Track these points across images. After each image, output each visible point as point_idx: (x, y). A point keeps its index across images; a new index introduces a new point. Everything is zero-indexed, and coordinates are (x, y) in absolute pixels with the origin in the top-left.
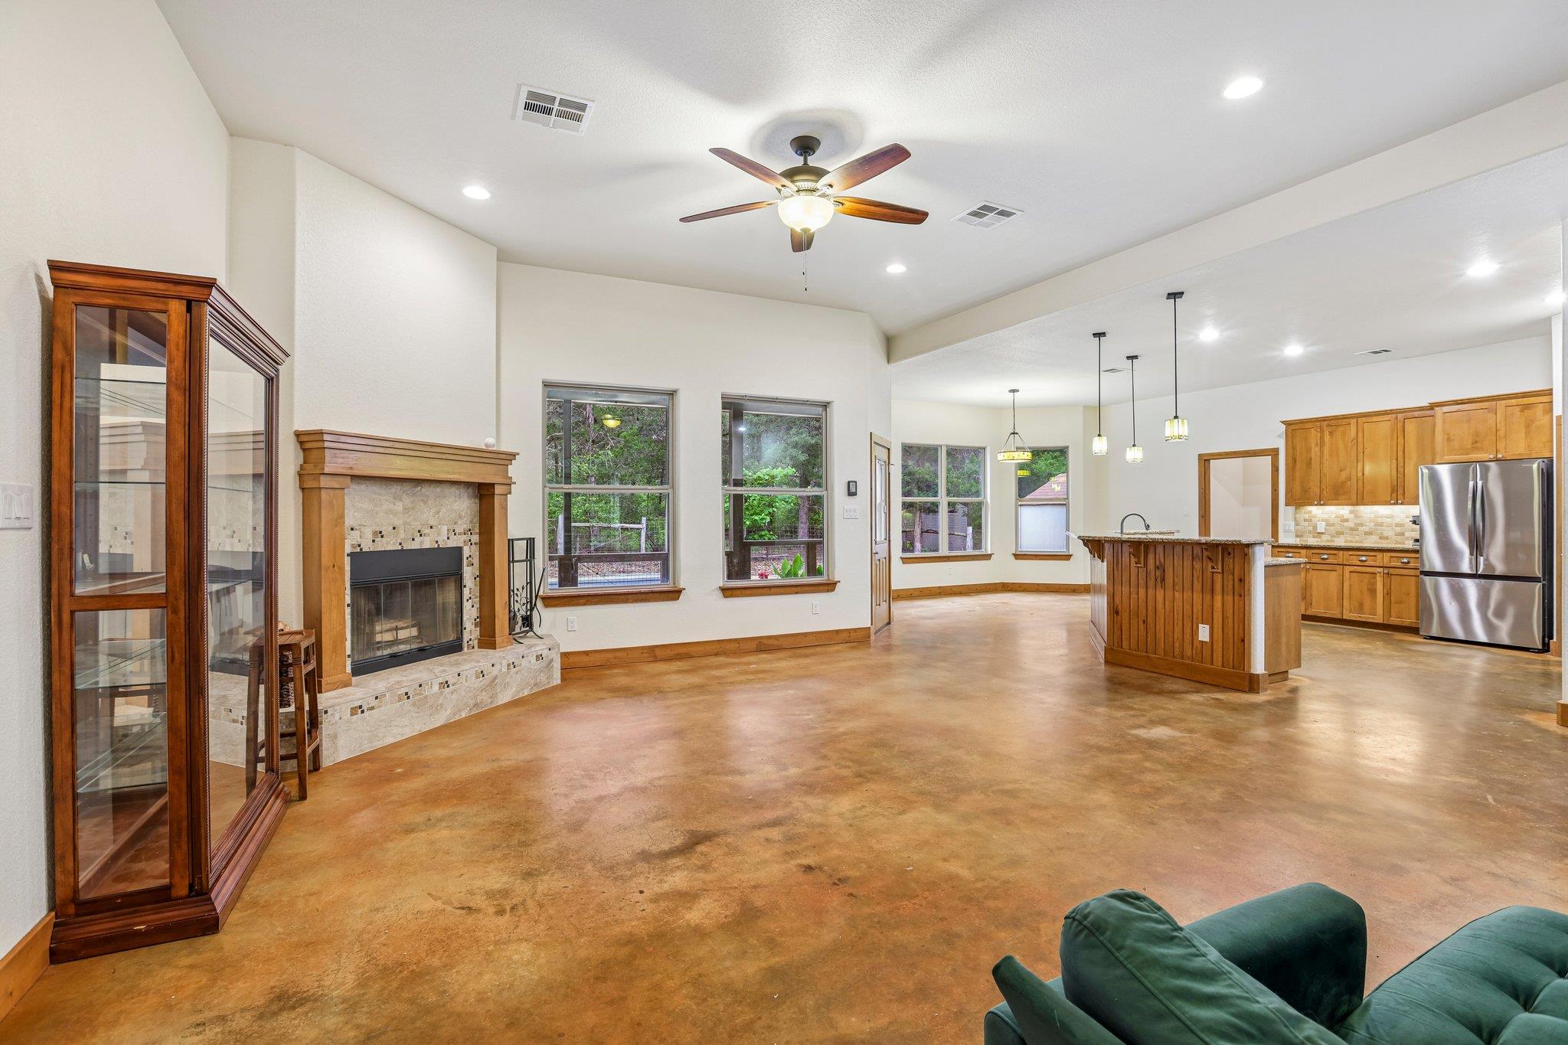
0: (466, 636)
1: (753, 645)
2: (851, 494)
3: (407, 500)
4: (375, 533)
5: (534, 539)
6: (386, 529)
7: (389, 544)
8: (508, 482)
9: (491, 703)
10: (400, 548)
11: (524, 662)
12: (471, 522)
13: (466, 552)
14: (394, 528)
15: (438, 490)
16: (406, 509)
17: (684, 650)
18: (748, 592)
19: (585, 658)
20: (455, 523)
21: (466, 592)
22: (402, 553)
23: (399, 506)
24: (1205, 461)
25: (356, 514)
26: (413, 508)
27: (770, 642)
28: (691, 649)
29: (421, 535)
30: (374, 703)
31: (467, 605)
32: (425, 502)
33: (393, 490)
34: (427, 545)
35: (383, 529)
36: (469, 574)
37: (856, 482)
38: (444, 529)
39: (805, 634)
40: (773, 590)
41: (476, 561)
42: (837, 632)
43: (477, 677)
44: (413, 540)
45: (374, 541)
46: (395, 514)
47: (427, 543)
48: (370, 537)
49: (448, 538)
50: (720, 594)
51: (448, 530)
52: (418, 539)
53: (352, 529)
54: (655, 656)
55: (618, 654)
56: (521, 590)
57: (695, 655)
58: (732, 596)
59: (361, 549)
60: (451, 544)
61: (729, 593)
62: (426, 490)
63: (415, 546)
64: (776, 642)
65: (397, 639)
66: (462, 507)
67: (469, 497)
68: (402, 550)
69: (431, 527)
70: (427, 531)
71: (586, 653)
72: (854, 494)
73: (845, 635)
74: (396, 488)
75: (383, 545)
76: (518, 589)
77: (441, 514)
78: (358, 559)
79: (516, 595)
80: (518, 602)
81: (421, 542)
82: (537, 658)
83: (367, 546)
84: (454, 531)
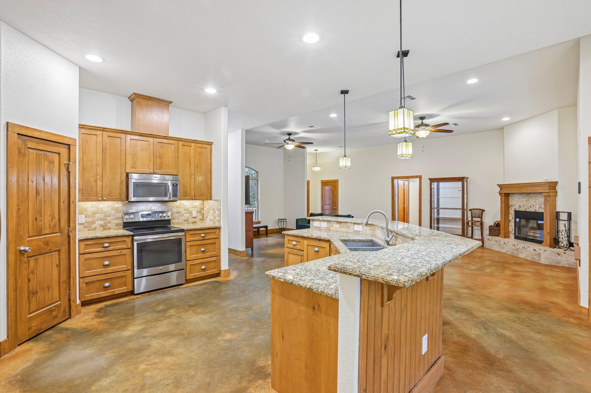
3: (526, 198)
5: (571, 213)
6: (522, 205)
7: (523, 209)
15: (535, 195)
16: (526, 200)
20: (541, 205)
23: (525, 200)
25: (515, 201)
29: (531, 208)
32: (532, 199)
34: (532, 211)
35: (521, 205)
38: (538, 206)
48: (518, 207)
49: (539, 209)
51: (539, 207)
52: (530, 209)
53: (514, 205)
59: (516, 210)
60: (540, 211)
62: (531, 195)
68: (525, 211)
69: (534, 206)
70: (533, 207)
74: (524, 195)
76: (563, 231)
77: (536, 202)
78: (516, 212)
79: (561, 232)
80: (562, 235)
81: (531, 210)
82: (534, 250)
83: (518, 209)
84: (541, 207)
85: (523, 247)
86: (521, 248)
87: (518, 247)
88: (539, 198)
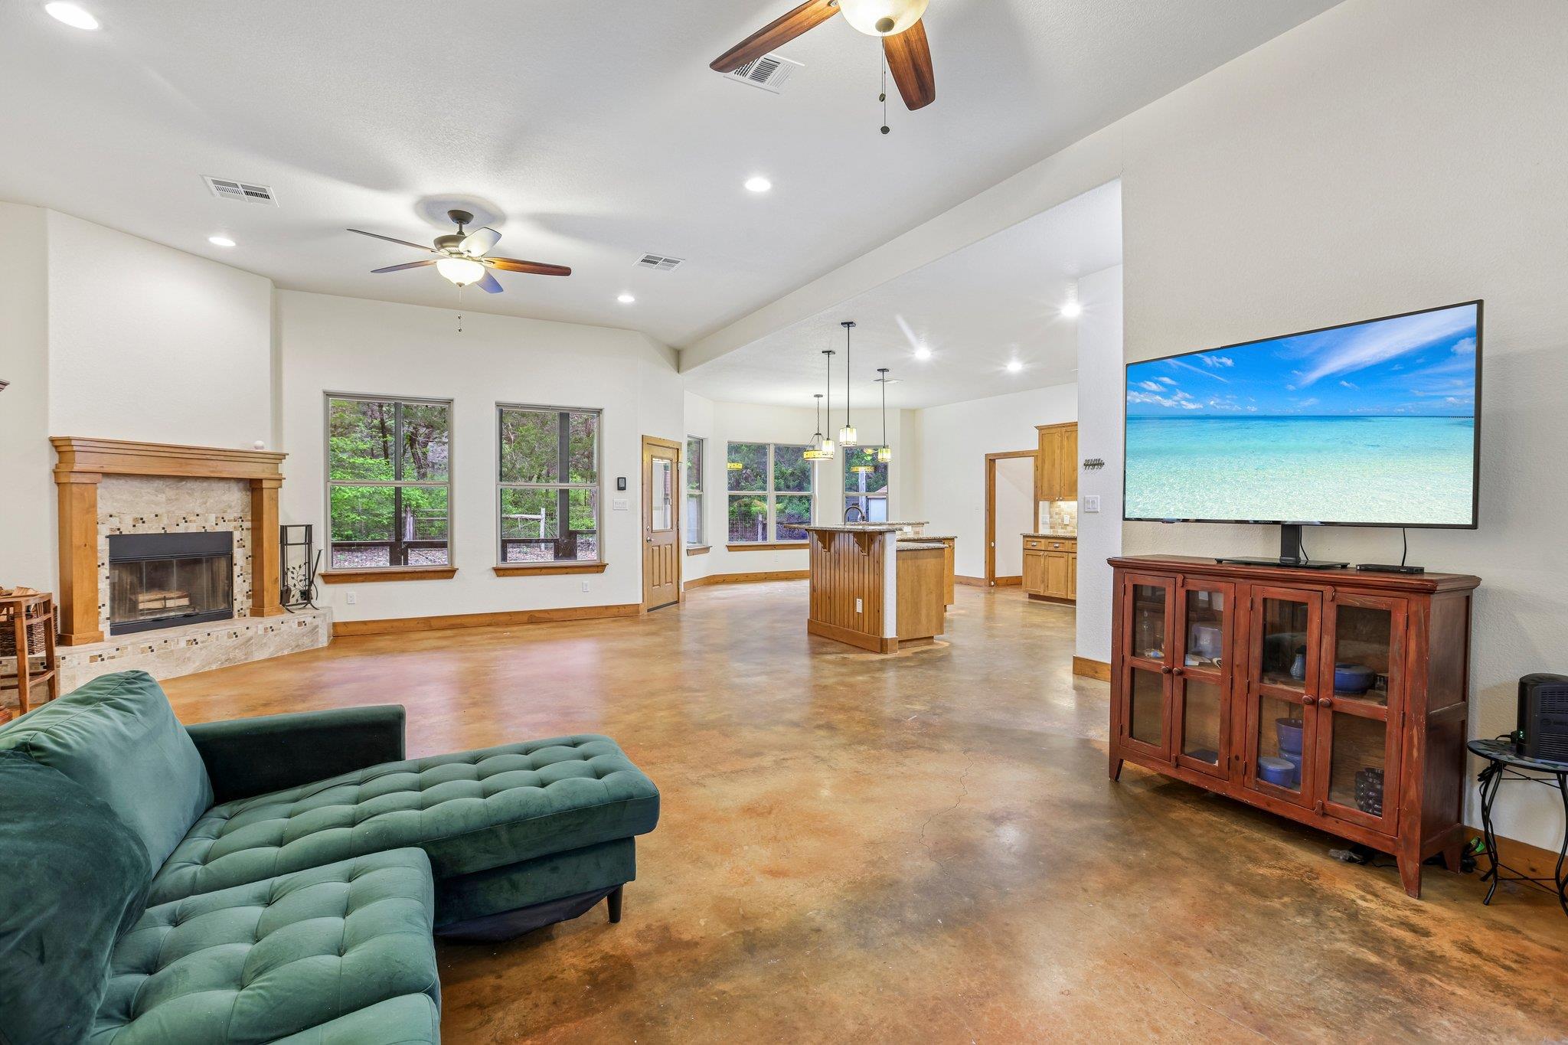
0: (237, 606)
1: (525, 618)
2: (621, 488)
3: (171, 493)
4: (136, 520)
6: (148, 516)
7: (152, 528)
8: (277, 477)
9: (246, 659)
10: (163, 532)
11: (284, 627)
12: (242, 511)
13: (237, 536)
14: (156, 516)
15: (205, 484)
16: (169, 500)
17: (458, 621)
18: (519, 572)
19: (365, 628)
20: (225, 512)
21: (237, 570)
22: (166, 536)
23: (162, 498)
24: (991, 461)
25: (115, 504)
26: (176, 499)
27: (542, 615)
28: (464, 621)
29: (186, 522)
30: (115, 653)
31: (237, 581)
32: (190, 495)
33: (156, 485)
34: (192, 530)
35: (145, 516)
36: (240, 556)
37: (625, 479)
38: (212, 518)
39: (575, 609)
40: (544, 571)
41: (248, 543)
42: (607, 607)
43: (229, 637)
44: (178, 525)
45: (134, 526)
46: (157, 504)
47: (193, 528)
48: (131, 522)
49: (217, 524)
50: (493, 574)
51: (216, 518)
52: (183, 525)
53: (111, 516)
54: (431, 626)
55: (395, 624)
56: (297, 568)
57: (468, 625)
58: (504, 575)
59: (121, 532)
60: (220, 529)
61: (502, 573)
62: (190, 484)
63: (180, 530)
64: (547, 616)
65: (165, 607)
66: (235, 500)
67: (240, 490)
68: (166, 534)
69: (198, 515)
70: (195, 518)
71: (365, 623)
72: (624, 489)
73: (615, 610)
74: (158, 484)
75: (141, 530)
76: (294, 568)
77: (208, 504)
78: (117, 540)
79: (293, 573)
80: (293, 578)
81: (187, 528)
82: (300, 624)
83: (127, 530)
84: (223, 518)
85: (266, 629)
86: (261, 632)
87: (250, 633)
88: (219, 492)
